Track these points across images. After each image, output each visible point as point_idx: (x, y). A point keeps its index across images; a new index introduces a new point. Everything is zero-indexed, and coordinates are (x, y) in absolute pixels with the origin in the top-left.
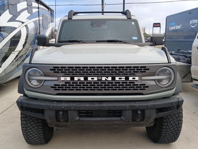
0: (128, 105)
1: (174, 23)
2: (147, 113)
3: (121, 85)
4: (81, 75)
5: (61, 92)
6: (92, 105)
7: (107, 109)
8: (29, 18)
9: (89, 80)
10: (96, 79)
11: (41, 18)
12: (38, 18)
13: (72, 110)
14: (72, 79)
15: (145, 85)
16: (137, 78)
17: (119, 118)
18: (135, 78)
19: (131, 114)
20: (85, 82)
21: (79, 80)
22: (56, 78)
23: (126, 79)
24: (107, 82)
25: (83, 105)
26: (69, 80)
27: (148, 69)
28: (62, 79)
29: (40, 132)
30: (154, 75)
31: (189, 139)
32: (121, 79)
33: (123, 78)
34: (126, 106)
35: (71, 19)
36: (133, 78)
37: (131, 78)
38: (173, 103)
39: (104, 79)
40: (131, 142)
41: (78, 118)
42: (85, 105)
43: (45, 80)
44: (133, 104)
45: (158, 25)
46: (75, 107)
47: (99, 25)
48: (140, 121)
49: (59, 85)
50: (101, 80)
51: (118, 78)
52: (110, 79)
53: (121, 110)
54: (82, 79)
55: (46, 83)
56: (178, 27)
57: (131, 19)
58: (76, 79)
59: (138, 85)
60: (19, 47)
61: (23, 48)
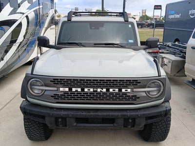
0: (120, 114)
1: (174, 12)
2: (137, 121)
3: (114, 96)
4: (78, 87)
5: (60, 101)
6: (88, 114)
7: (101, 117)
8: (29, 8)
9: (85, 91)
10: (92, 90)
11: (41, 7)
12: (38, 7)
13: (70, 117)
14: (70, 89)
15: (136, 96)
16: (129, 90)
17: (112, 125)
18: (127, 90)
19: (123, 122)
20: (82, 93)
21: (76, 91)
22: (56, 89)
23: (119, 90)
24: (102, 93)
25: (79, 113)
26: (68, 90)
27: (140, 83)
28: (61, 89)
29: (41, 132)
30: (144, 87)
31: (176, 137)
32: (115, 90)
33: (117, 90)
34: (118, 115)
35: (70, 20)
36: (126, 90)
37: (123, 90)
38: (161, 112)
39: (99, 90)
40: (123, 140)
41: (75, 124)
42: (82, 114)
43: (45, 90)
44: (125, 113)
45: (159, 7)
46: (73, 115)
47: (97, 28)
48: (131, 127)
49: (58, 95)
50: (97, 91)
51: (112, 89)
52: (104, 90)
53: (114, 119)
54: (79, 90)
55: (46, 93)
56: (178, 16)
57: (128, 21)
58: (74, 90)
59: (129, 96)
60: (20, 38)
61: (24, 38)
